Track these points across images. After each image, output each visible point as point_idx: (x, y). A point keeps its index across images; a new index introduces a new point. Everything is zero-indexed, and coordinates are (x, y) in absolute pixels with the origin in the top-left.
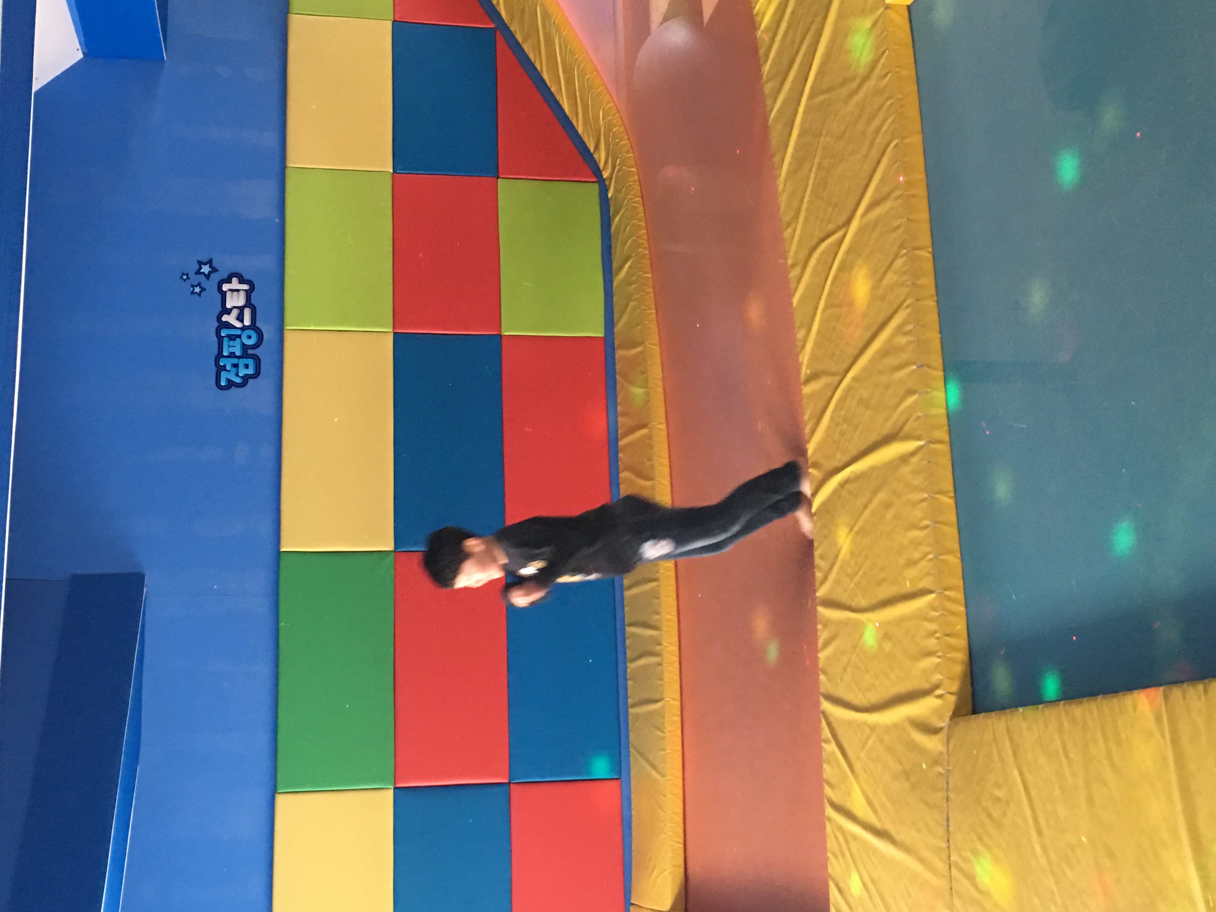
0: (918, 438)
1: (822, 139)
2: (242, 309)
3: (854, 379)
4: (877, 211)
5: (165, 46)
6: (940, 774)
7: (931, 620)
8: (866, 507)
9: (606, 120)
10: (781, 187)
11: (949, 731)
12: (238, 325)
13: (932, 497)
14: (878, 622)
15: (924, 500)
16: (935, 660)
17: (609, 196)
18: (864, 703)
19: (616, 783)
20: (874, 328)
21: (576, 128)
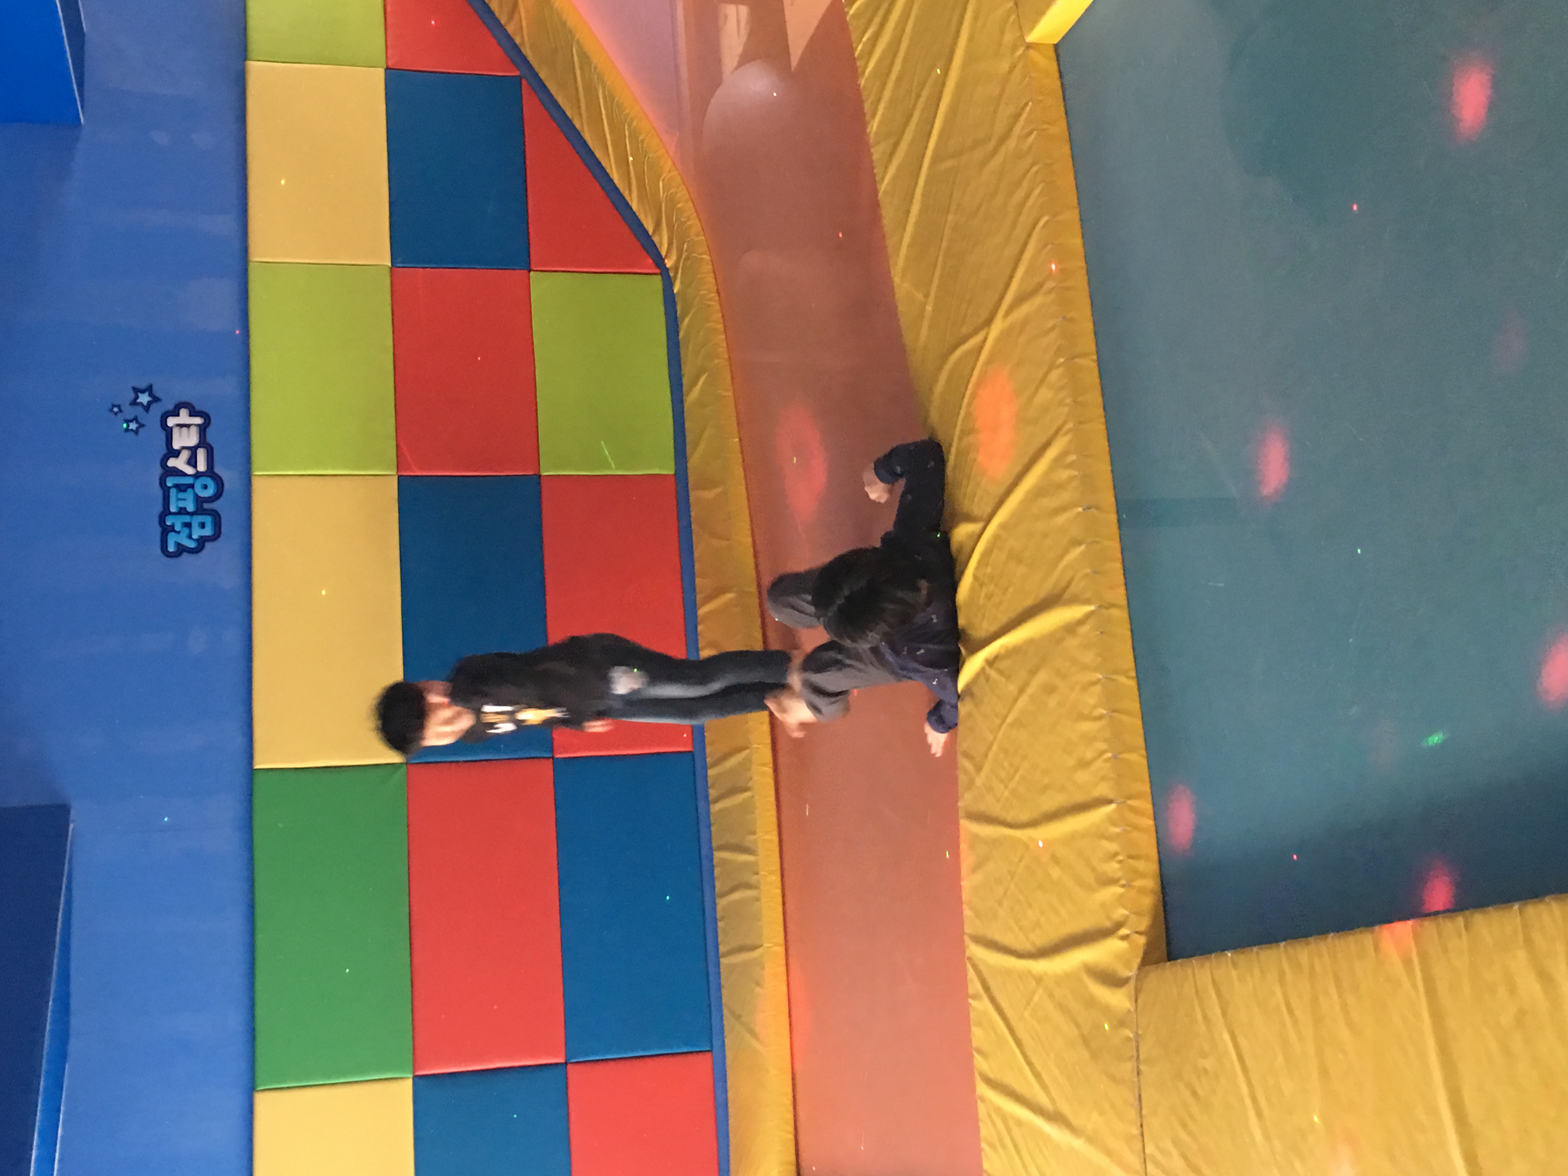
0: (1087, 602)
1: (951, 217)
2: (194, 449)
3: (1003, 526)
4: (1025, 309)
5: (82, 107)
6: (1128, 1039)
7: (1110, 838)
8: (1021, 691)
9: (668, 193)
11: (1137, 983)
12: (190, 470)
13: (1107, 678)
14: (1042, 841)
15: (1098, 681)
16: (1118, 890)
17: (675, 291)
18: (1028, 947)
19: (708, 1055)
20: (1025, 460)
21: (630, 204)
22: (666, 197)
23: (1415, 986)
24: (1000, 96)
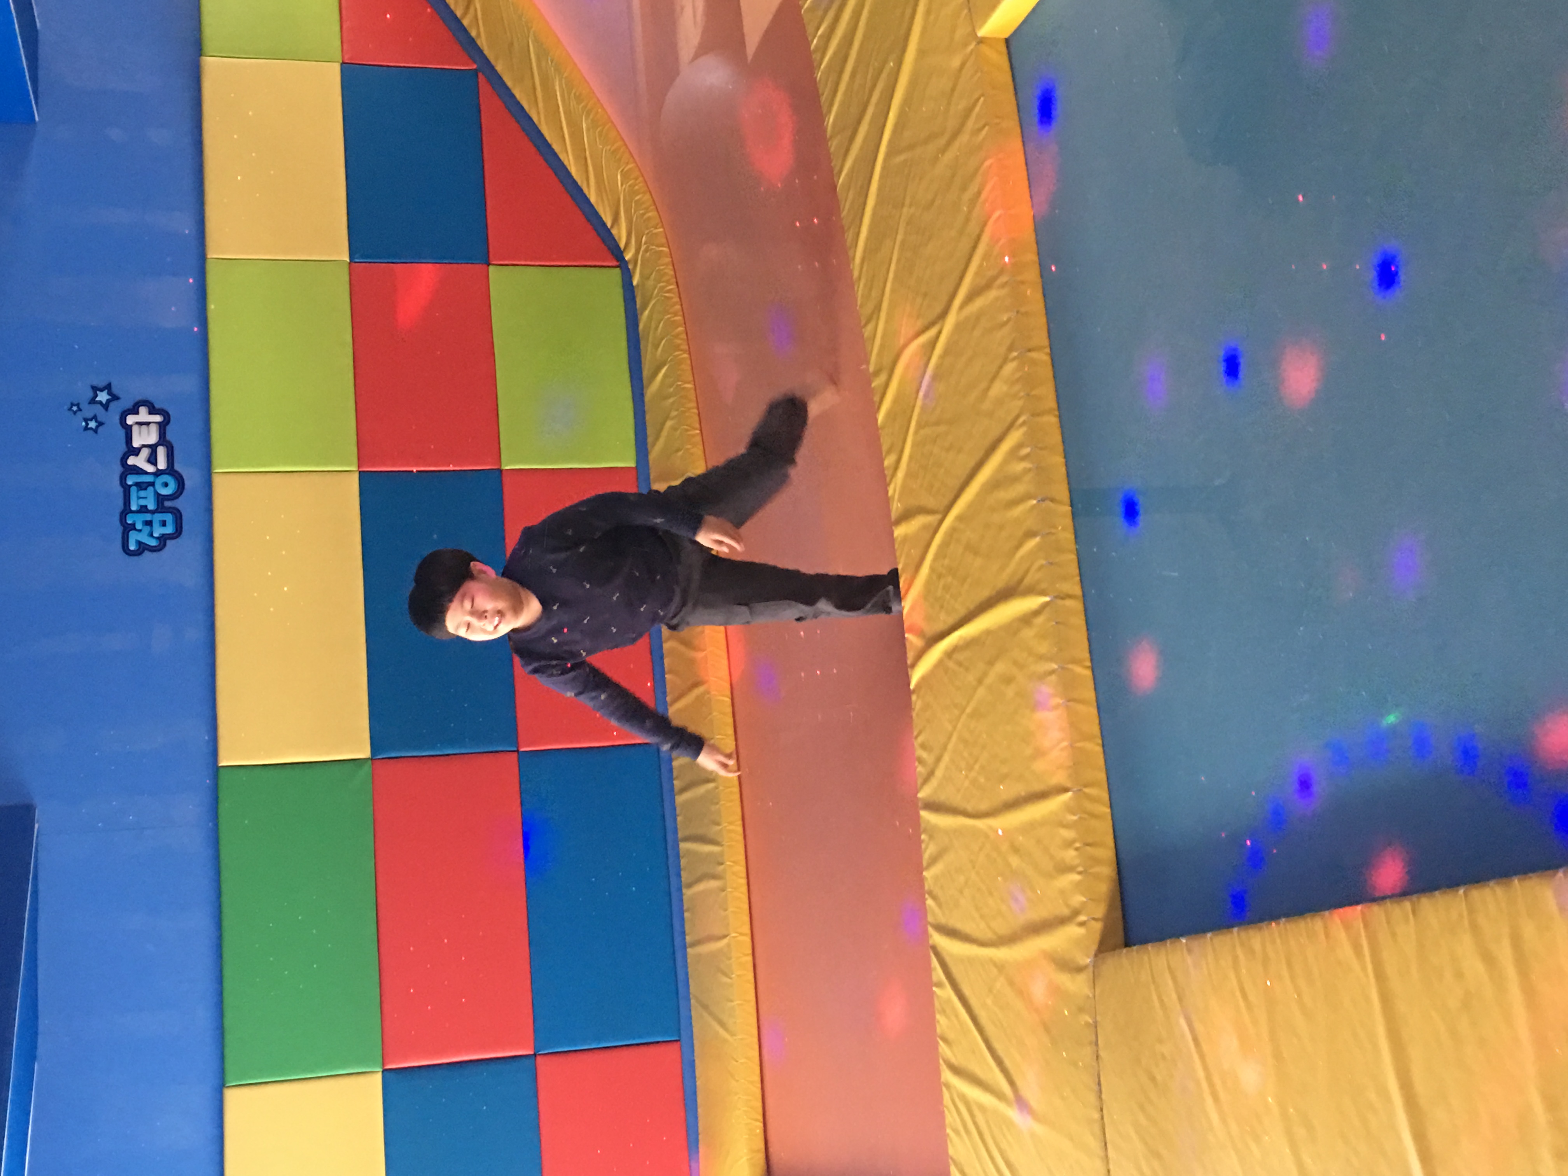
0: (1043, 593)
1: (905, 210)
3: (960, 518)
4: (979, 303)
5: (36, 103)
6: (1087, 1024)
7: (1067, 826)
8: (980, 681)
9: (626, 185)
10: (856, 274)
11: (1094, 971)
13: (1063, 668)
14: (1001, 829)
15: (1053, 672)
16: (1076, 877)
17: (635, 283)
18: (989, 935)
19: (676, 1046)
20: (982, 452)
21: (588, 196)
22: (625, 189)
23: (1364, 969)
24: (953, 90)
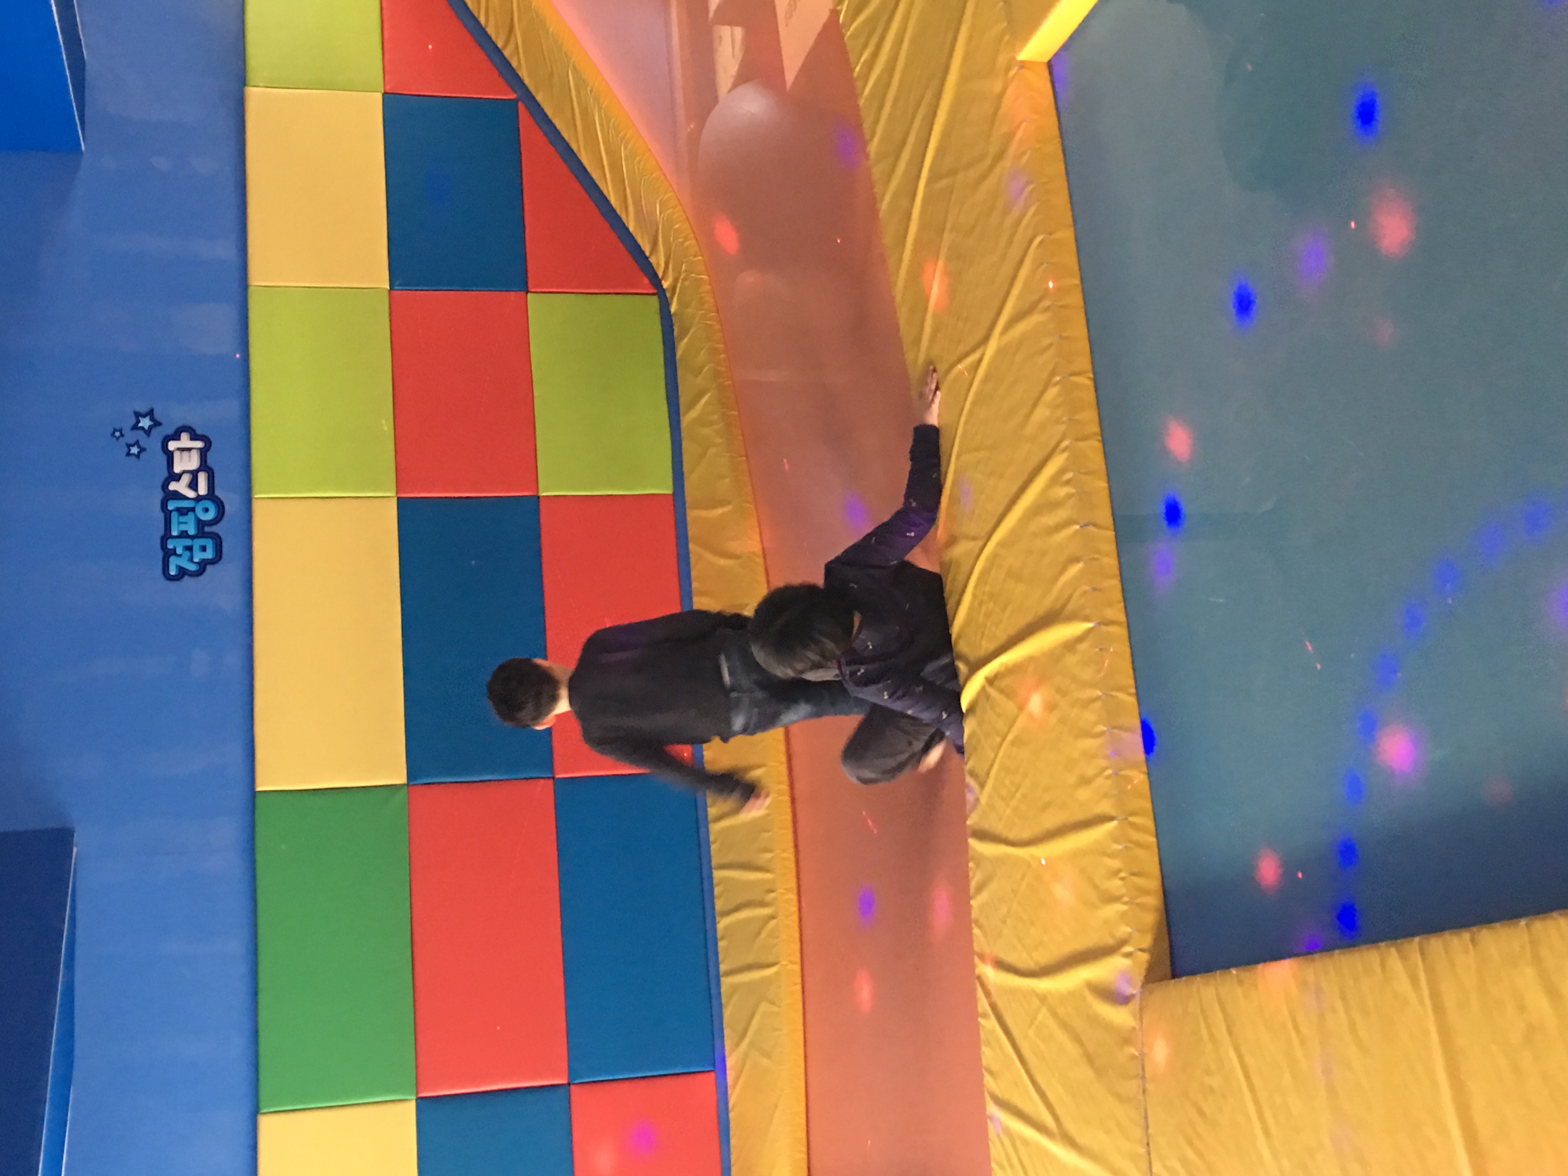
0: (1087, 619)
1: (946, 236)
2: (195, 474)
3: (1001, 544)
4: (1021, 327)
5: (83, 133)
6: (1133, 1057)
7: (1112, 855)
9: (665, 214)
11: (1141, 1000)
13: (1107, 695)
14: (1044, 859)
15: (1098, 698)
16: (1122, 907)
17: (673, 310)
18: (1031, 966)
19: (709, 1075)
20: (1024, 477)
21: (626, 225)
22: (663, 218)
23: (1421, 1001)
24: (995, 116)
